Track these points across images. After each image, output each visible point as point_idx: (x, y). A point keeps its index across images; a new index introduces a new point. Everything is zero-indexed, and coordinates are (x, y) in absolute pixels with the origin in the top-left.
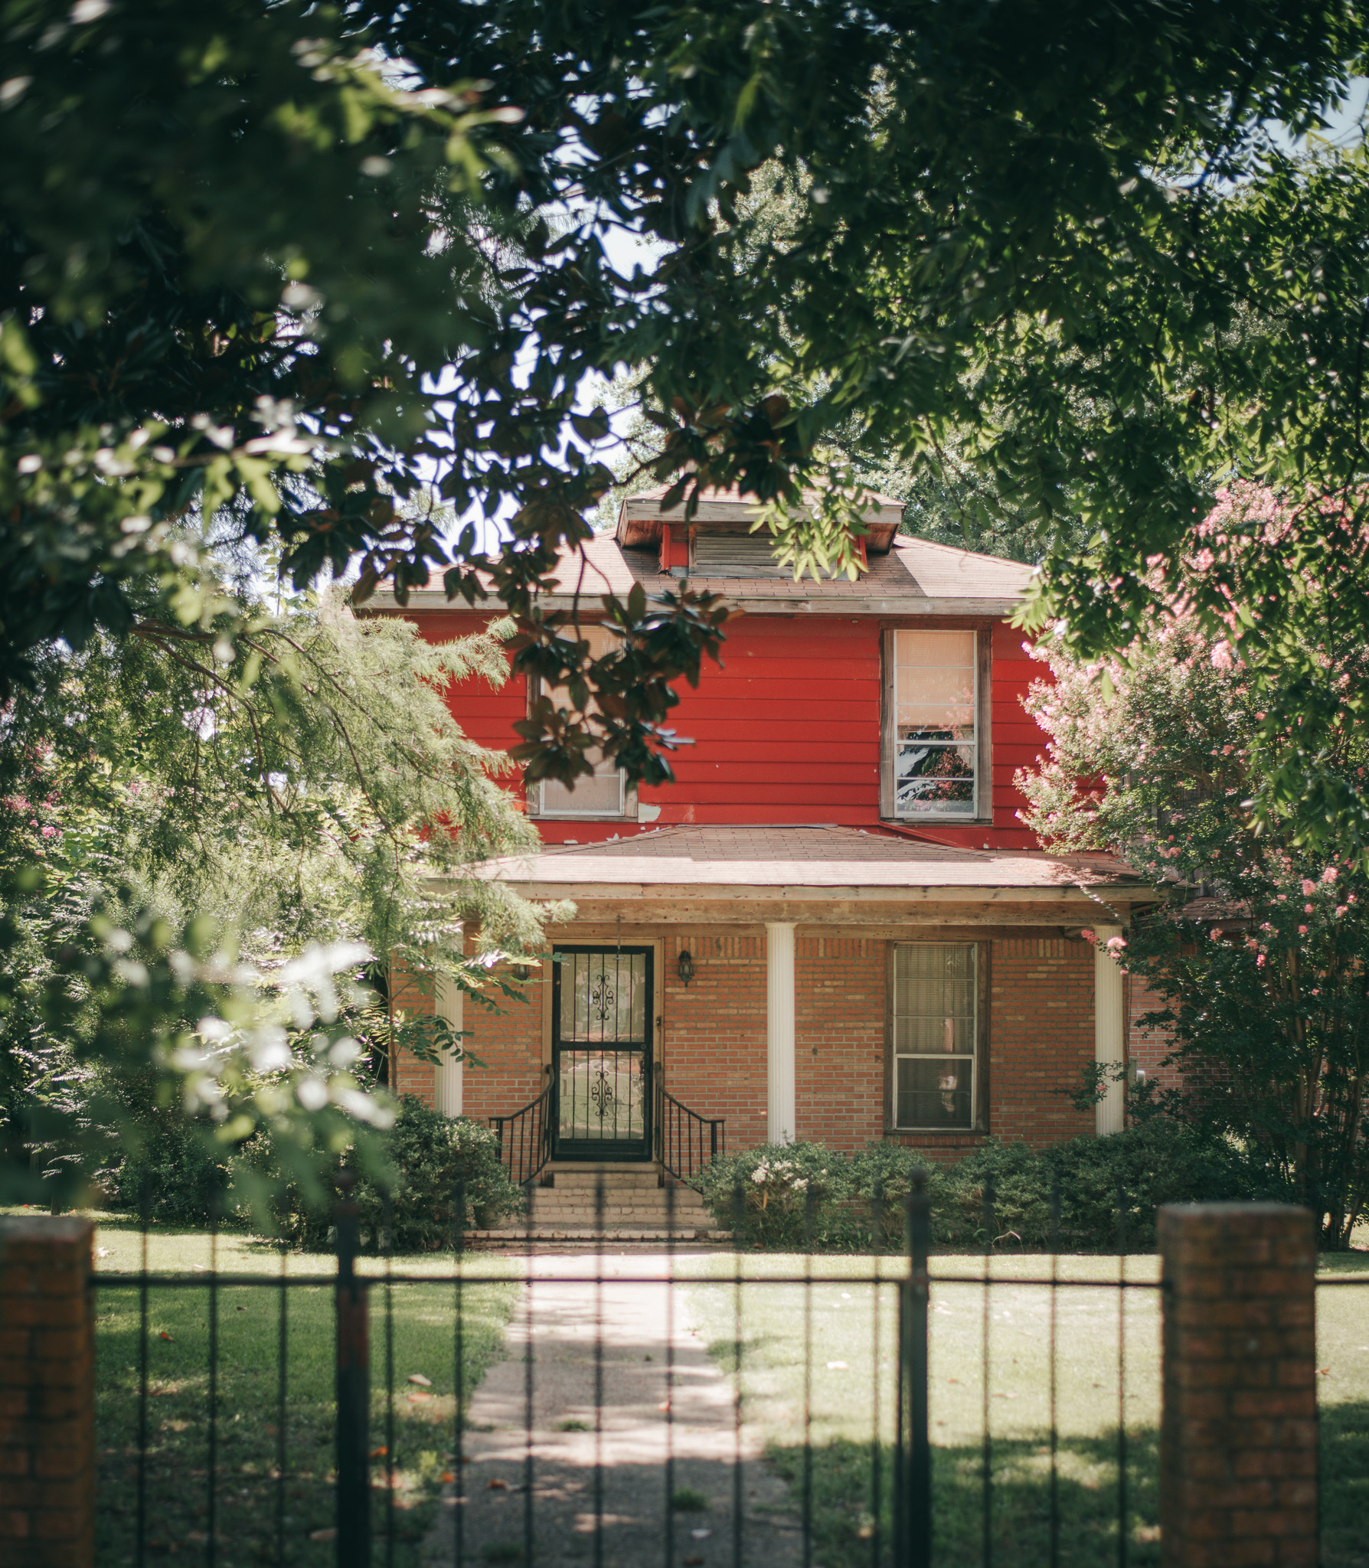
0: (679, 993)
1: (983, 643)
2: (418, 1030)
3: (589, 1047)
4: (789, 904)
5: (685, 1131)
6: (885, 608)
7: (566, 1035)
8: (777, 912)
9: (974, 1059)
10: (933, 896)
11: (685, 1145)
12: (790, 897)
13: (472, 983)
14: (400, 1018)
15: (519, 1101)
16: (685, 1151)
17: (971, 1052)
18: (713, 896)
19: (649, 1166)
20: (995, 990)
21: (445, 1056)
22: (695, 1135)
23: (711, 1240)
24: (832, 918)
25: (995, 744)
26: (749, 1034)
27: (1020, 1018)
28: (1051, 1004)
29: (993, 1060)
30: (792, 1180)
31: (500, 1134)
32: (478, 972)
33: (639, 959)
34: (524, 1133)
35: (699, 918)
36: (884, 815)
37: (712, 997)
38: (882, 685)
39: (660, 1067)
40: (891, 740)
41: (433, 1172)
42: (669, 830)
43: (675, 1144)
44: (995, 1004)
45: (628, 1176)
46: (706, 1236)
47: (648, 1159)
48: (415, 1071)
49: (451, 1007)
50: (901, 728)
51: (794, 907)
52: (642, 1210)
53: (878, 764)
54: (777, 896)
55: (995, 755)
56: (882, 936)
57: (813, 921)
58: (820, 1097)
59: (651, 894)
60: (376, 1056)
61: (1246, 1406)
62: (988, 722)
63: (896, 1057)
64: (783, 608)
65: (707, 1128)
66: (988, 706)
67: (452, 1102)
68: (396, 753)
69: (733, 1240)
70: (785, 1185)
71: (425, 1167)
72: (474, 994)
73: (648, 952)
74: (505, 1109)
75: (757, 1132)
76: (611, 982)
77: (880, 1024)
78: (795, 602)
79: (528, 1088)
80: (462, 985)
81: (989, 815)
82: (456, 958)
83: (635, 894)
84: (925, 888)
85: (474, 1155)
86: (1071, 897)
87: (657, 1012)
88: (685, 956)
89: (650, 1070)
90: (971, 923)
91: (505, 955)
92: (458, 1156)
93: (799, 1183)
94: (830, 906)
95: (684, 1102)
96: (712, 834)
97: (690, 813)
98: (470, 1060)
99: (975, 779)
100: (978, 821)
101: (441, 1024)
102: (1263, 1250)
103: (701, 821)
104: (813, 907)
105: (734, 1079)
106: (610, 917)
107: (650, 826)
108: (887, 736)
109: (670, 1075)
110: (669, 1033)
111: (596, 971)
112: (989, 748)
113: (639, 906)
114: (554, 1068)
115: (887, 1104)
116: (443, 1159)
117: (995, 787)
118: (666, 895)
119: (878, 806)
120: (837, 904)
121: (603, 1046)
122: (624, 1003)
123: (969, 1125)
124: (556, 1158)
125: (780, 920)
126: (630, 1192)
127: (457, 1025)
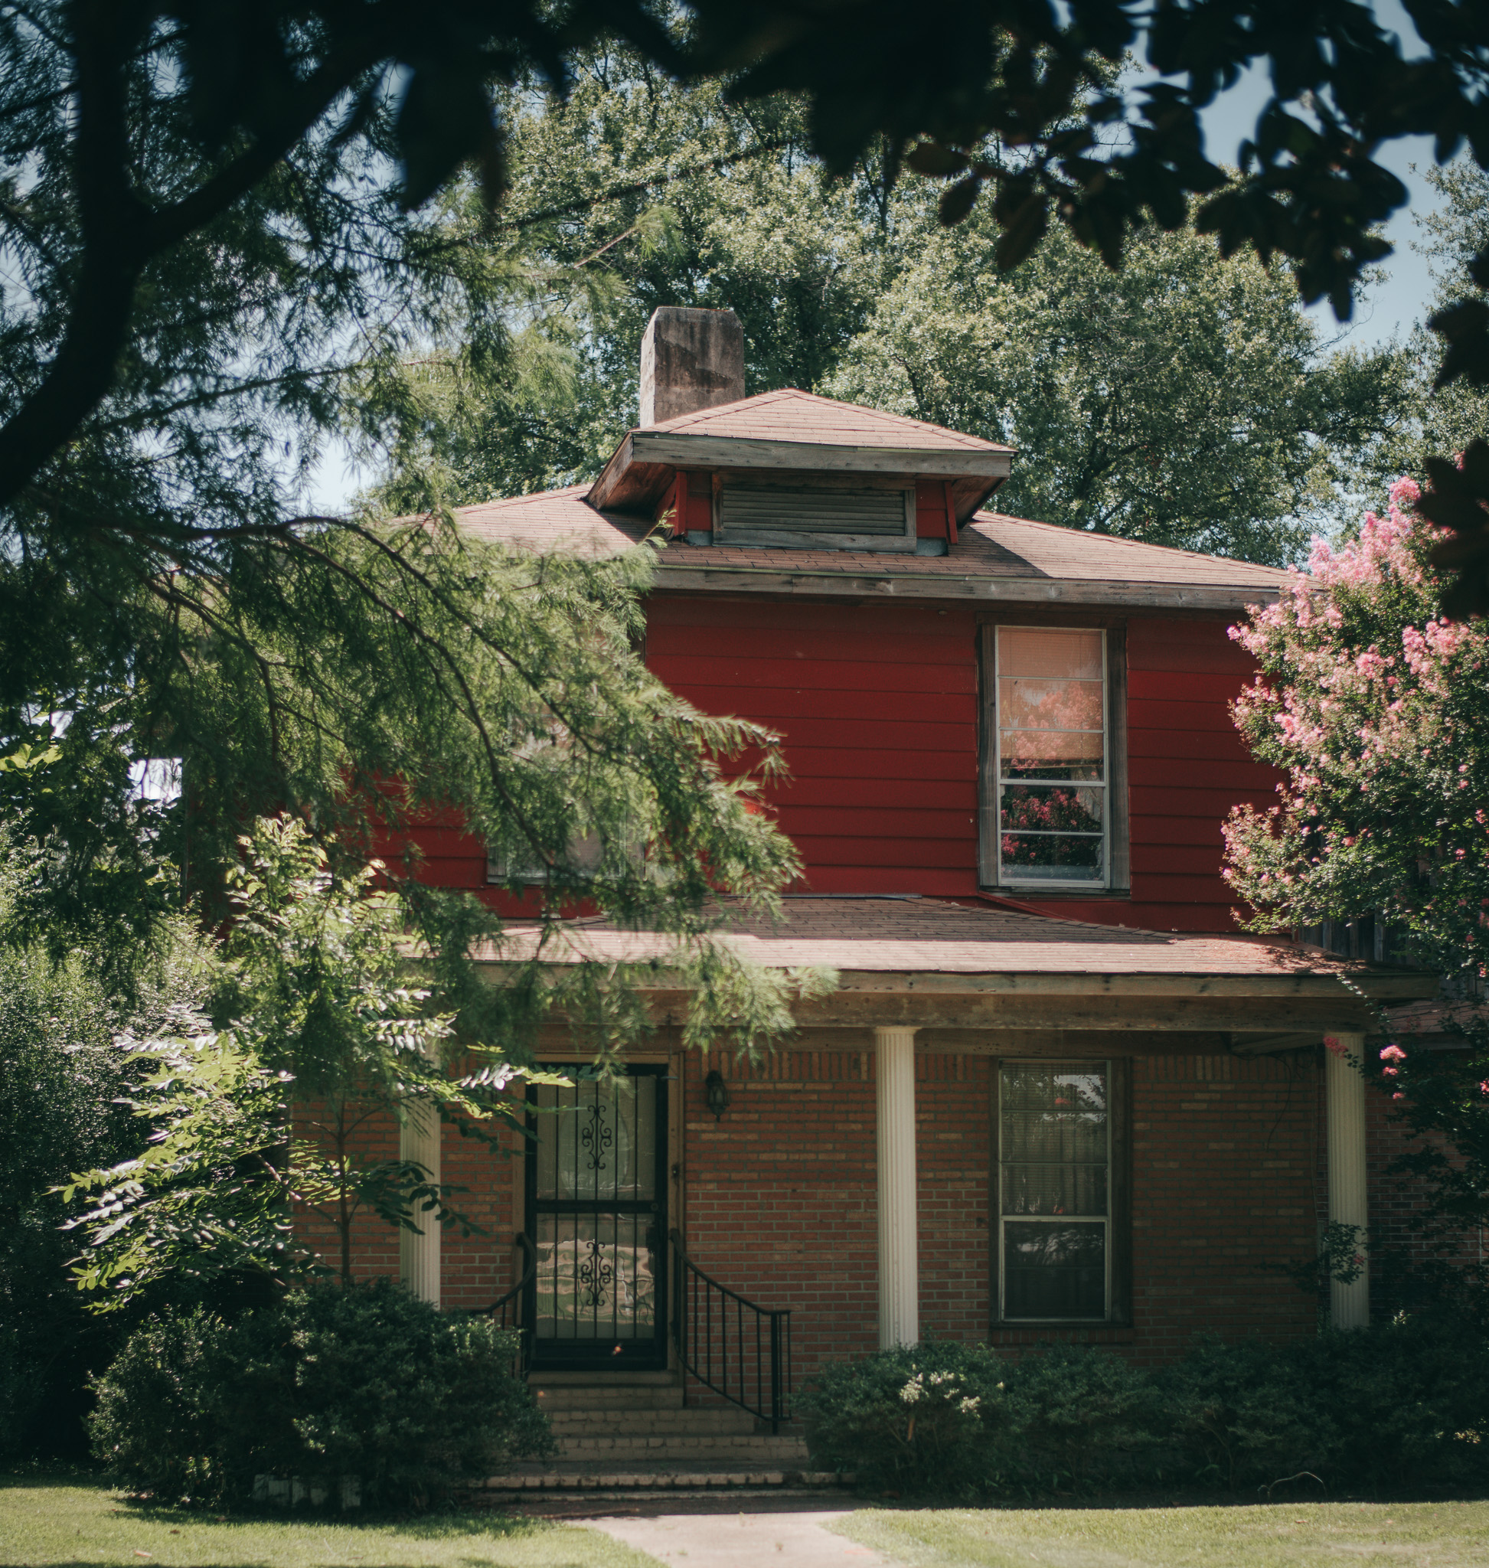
0: (705, 1130)
1: (1115, 647)
3: (577, 1207)
4: (911, 998)
5: (717, 1326)
6: (994, 592)
7: (544, 1191)
8: (891, 1010)
9: (1107, 1221)
10: (1118, 990)
11: (716, 1346)
12: (918, 989)
16: (716, 1354)
17: (1104, 1213)
19: (665, 1377)
20: (1139, 1126)
22: (732, 1330)
23: (807, 1486)
24: (971, 1020)
25: (1131, 785)
26: (803, 1189)
27: (1172, 1165)
28: (1213, 1146)
29: (1136, 1224)
30: (957, 1399)
32: (485, 1096)
33: (648, 1084)
36: (985, 882)
37: (751, 1137)
38: (981, 702)
39: (679, 1235)
40: (993, 778)
43: (702, 1345)
44: (1139, 1146)
45: (641, 1392)
46: (799, 1479)
47: (661, 1366)
50: (1005, 762)
51: (917, 1003)
52: (676, 1441)
53: (975, 812)
54: (900, 988)
55: (1133, 800)
56: (985, 1051)
57: (943, 1024)
62: (1123, 756)
63: (1003, 1219)
64: (855, 589)
65: (764, 1323)
66: (1123, 733)
69: (840, 1485)
70: (948, 1406)
73: (661, 1070)
76: (608, 1116)
77: (983, 1174)
78: (871, 580)
81: (1126, 884)
84: (1108, 977)
86: (1307, 991)
87: (672, 1158)
88: (715, 1079)
89: (663, 1239)
90: (1163, 1028)
91: (523, 1071)
93: (968, 1403)
94: (968, 1001)
99: (1106, 833)
100: (1111, 891)
101: (417, 1173)
104: (945, 1003)
105: (783, 1252)
108: (987, 773)
109: (694, 1247)
110: (692, 1188)
112: (1125, 791)
115: (993, 1286)
117: (1133, 844)
119: (975, 870)
120: (976, 1000)
121: (597, 1206)
122: (625, 1145)
123: (1101, 1313)
124: (533, 1367)
125: (898, 1023)
126: (650, 1415)
127: (434, 1174)
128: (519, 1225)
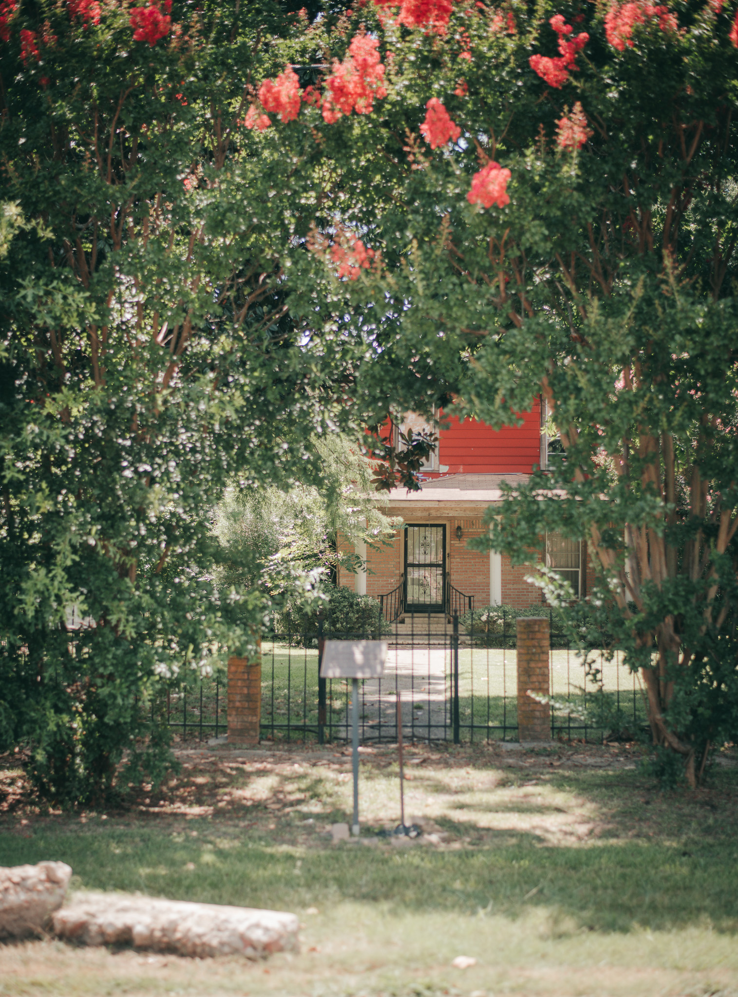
0: (456, 543)
2: (348, 560)
3: (419, 566)
5: (459, 600)
7: (410, 560)
9: (580, 570)
11: (459, 606)
13: (370, 540)
14: (341, 555)
15: (391, 588)
16: (458, 609)
17: (579, 568)
18: (467, 505)
19: (443, 615)
21: (359, 570)
22: (462, 602)
23: (467, 644)
29: (587, 571)
30: (497, 620)
31: (382, 602)
32: (373, 536)
33: (440, 529)
34: (392, 602)
35: (462, 514)
39: (449, 574)
40: (545, 437)
41: (354, 616)
42: (452, 476)
43: (454, 606)
45: (435, 619)
46: (464, 642)
47: (444, 612)
48: (348, 576)
49: (362, 551)
53: (539, 448)
54: (493, 505)
58: (515, 586)
59: (442, 505)
60: (332, 571)
61: (532, 665)
65: (467, 600)
67: (362, 589)
68: (337, 461)
69: (476, 644)
70: (495, 622)
71: (351, 615)
72: (371, 545)
73: (444, 526)
74: (385, 592)
75: (486, 601)
76: (428, 539)
79: (394, 582)
80: (366, 542)
82: (364, 530)
83: (435, 505)
85: (370, 610)
87: (447, 551)
88: (459, 528)
89: (445, 575)
91: (382, 529)
92: (364, 611)
93: (500, 621)
95: (459, 589)
96: (471, 478)
97: (461, 468)
98: (369, 571)
101: (358, 557)
102: (536, 628)
103: (466, 472)
105: (479, 579)
106: (426, 514)
107: (445, 474)
108: (543, 436)
109: (453, 577)
110: (453, 560)
111: (422, 534)
113: (438, 509)
114: (405, 574)
116: (358, 611)
118: (448, 505)
119: (539, 465)
121: (425, 565)
122: (433, 548)
124: (406, 612)
126: (436, 625)
127: (364, 558)
128: (402, 571)
